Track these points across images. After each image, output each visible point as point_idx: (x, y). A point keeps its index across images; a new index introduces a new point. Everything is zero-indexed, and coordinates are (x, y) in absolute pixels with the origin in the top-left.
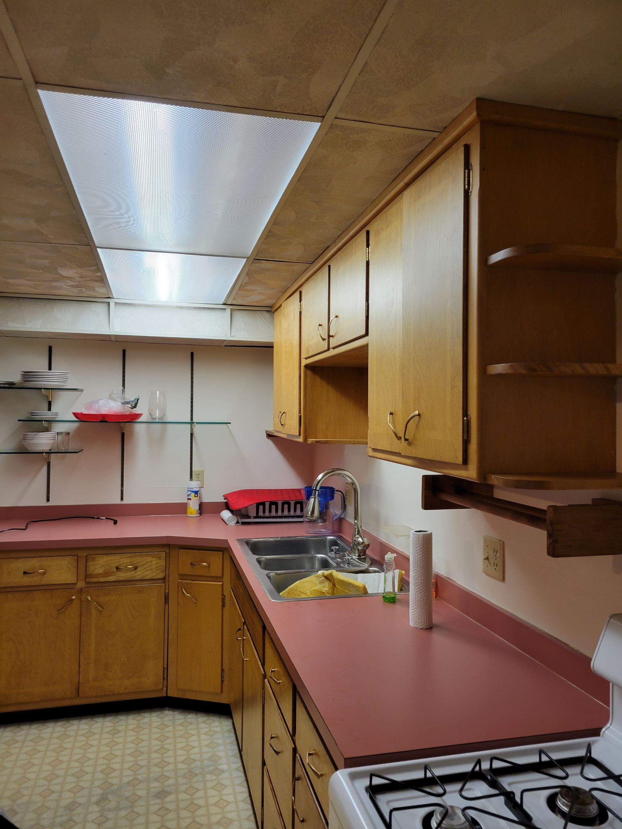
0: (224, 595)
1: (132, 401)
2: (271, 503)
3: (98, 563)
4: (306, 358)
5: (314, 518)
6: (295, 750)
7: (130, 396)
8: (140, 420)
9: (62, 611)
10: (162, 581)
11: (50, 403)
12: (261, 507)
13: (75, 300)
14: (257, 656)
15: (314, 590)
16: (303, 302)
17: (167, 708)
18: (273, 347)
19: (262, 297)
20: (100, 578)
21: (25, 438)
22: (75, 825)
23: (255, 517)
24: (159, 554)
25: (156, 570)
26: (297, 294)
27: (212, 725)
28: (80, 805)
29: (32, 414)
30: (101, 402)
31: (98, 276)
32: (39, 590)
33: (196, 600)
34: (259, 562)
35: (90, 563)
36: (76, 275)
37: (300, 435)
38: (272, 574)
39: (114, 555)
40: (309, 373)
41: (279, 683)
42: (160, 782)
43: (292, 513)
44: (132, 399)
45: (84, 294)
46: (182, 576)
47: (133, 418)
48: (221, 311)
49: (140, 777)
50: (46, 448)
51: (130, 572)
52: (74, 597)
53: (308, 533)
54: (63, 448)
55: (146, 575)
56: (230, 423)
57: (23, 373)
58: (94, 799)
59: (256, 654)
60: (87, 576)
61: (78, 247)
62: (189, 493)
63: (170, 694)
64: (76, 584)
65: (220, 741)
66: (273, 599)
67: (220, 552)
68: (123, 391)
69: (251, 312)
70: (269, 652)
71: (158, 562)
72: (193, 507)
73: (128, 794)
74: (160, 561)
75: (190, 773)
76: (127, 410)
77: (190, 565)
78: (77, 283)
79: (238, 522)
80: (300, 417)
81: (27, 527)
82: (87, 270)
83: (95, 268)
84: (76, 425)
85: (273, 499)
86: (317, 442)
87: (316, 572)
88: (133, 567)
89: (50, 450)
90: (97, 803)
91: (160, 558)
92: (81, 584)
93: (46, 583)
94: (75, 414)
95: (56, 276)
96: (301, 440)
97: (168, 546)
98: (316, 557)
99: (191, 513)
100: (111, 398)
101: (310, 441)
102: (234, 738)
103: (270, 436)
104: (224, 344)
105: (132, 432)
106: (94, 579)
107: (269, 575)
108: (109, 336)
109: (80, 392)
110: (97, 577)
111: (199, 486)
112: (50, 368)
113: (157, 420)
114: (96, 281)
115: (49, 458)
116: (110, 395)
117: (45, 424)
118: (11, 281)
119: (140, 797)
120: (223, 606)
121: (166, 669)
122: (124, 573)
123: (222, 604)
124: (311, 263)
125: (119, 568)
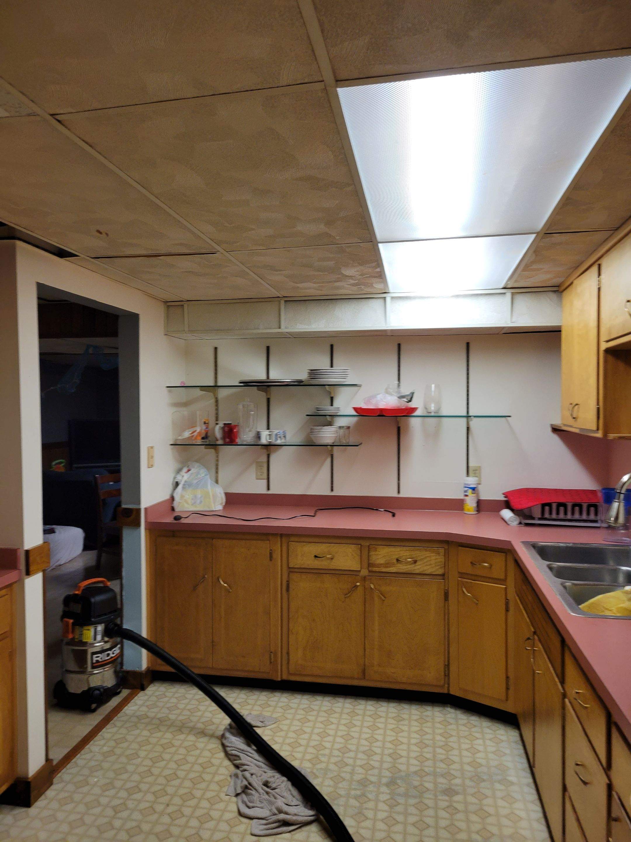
0: (508, 600)
1: (407, 395)
2: (559, 505)
3: (380, 553)
4: (608, 341)
5: (618, 525)
6: (610, 787)
7: (406, 390)
8: (416, 414)
9: (348, 595)
10: (441, 577)
11: (332, 399)
12: (547, 508)
13: (354, 298)
14: (553, 672)
15: (622, 607)
16: (603, 276)
17: (449, 705)
18: (560, 331)
19: (549, 276)
20: (382, 568)
21: (312, 431)
22: (368, 801)
23: (540, 519)
24: (438, 550)
25: (436, 566)
26: (595, 268)
27: (498, 732)
28: (372, 783)
29: (318, 409)
30: (379, 397)
31: (378, 272)
32: (328, 574)
33: (478, 601)
34: (550, 568)
35: (372, 553)
36: (357, 273)
37: (598, 429)
38: (568, 584)
39: (394, 547)
40: (610, 358)
41: (586, 707)
42: (446, 779)
43: (584, 517)
44: (408, 393)
45: (363, 291)
46: (462, 575)
47: (409, 412)
48: (501, 297)
49: (426, 769)
50: (329, 441)
51: (409, 565)
52: (358, 584)
53: (606, 540)
54: (344, 441)
55: (426, 570)
56: (510, 416)
57: (309, 371)
58: (384, 781)
59: (551, 669)
60: (370, 565)
61: (361, 245)
62: (466, 489)
63: (452, 692)
64: (360, 571)
65: (508, 751)
66: (573, 612)
67: (503, 554)
68: (399, 386)
69: (534, 294)
70: (571, 670)
71: (437, 557)
72: (471, 504)
73: (416, 783)
74: (439, 557)
75: (477, 777)
76: (402, 404)
77: (470, 564)
78: (357, 281)
79: (520, 523)
80: (598, 409)
81: (315, 514)
82: (367, 267)
83: (374, 264)
84: (355, 419)
85: (561, 500)
86: (620, 438)
87: (622, 587)
88: (413, 561)
89: (333, 443)
90: (387, 785)
91: (439, 554)
92: (364, 572)
93: (334, 568)
94: (355, 409)
95: (339, 276)
96: (599, 435)
97: (447, 542)
98: (620, 569)
99: (469, 510)
100: (387, 392)
101: (611, 436)
102: (522, 751)
103: (556, 430)
104: (503, 332)
105: (407, 426)
106: (376, 569)
107: (564, 584)
108: (385, 331)
109: (359, 388)
110: (379, 567)
111: (477, 482)
112: (332, 366)
113: (433, 414)
114: (375, 277)
115: (332, 450)
116: (386, 389)
117: (328, 418)
118: (300, 285)
119: (428, 790)
120: (507, 610)
121: (447, 666)
122: (404, 566)
123: (506, 608)
124: (615, 229)
125: (400, 561)
